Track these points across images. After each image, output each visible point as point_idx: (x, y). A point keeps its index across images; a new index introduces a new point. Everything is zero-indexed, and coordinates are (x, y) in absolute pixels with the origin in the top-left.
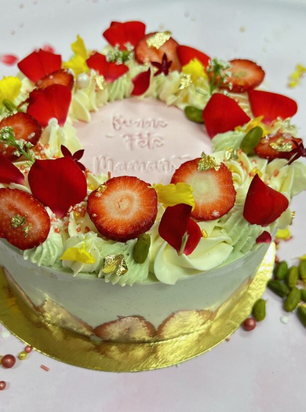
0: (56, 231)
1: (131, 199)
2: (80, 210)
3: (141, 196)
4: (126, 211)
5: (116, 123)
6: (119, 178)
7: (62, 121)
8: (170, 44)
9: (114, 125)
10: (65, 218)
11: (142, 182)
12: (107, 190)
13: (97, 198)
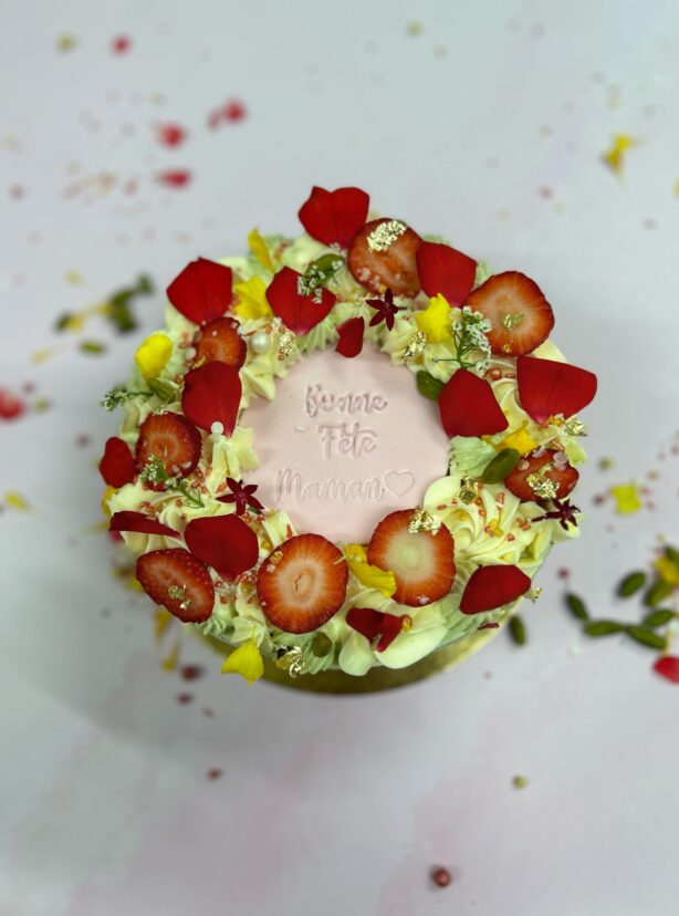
0: (223, 600)
1: (311, 573)
2: (250, 579)
3: (325, 571)
4: (304, 597)
5: (311, 402)
6: (302, 537)
7: (229, 429)
8: (407, 242)
9: (308, 404)
10: (233, 586)
11: (330, 544)
12: (284, 559)
13: (269, 574)
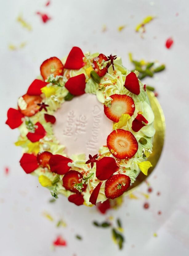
0: (125, 172)
1: (119, 141)
2: (119, 162)
3: (119, 136)
4: (126, 144)
6: (108, 143)
7: (70, 161)
8: (26, 98)
10: (120, 168)
11: (111, 134)
12: (113, 149)
13: (117, 155)
